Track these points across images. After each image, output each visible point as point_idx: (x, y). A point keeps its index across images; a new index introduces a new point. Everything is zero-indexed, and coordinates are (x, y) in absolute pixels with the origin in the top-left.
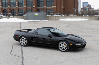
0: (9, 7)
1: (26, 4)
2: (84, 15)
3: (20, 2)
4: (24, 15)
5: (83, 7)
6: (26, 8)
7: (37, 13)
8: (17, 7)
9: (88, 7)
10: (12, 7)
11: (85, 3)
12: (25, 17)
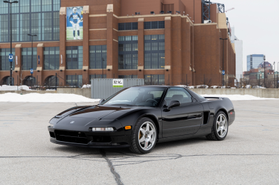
0: (40, 68)
1: (87, 61)
2: (248, 86)
3: (72, 54)
4: (85, 86)
5: (249, 69)
6: (89, 71)
7: (119, 80)
8: (62, 68)
9: (263, 70)
10: (49, 69)
11: (253, 58)
12: (87, 91)
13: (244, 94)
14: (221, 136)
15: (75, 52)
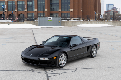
0: (16, 10)
1: (36, 7)
4: (36, 20)
5: (107, 10)
6: (37, 11)
7: (51, 18)
8: (26, 10)
9: (113, 11)
10: (20, 10)
11: (109, 5)
13: (104, 24)
14: (94, 56)
15: (31, 3)
